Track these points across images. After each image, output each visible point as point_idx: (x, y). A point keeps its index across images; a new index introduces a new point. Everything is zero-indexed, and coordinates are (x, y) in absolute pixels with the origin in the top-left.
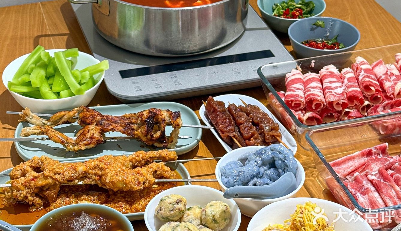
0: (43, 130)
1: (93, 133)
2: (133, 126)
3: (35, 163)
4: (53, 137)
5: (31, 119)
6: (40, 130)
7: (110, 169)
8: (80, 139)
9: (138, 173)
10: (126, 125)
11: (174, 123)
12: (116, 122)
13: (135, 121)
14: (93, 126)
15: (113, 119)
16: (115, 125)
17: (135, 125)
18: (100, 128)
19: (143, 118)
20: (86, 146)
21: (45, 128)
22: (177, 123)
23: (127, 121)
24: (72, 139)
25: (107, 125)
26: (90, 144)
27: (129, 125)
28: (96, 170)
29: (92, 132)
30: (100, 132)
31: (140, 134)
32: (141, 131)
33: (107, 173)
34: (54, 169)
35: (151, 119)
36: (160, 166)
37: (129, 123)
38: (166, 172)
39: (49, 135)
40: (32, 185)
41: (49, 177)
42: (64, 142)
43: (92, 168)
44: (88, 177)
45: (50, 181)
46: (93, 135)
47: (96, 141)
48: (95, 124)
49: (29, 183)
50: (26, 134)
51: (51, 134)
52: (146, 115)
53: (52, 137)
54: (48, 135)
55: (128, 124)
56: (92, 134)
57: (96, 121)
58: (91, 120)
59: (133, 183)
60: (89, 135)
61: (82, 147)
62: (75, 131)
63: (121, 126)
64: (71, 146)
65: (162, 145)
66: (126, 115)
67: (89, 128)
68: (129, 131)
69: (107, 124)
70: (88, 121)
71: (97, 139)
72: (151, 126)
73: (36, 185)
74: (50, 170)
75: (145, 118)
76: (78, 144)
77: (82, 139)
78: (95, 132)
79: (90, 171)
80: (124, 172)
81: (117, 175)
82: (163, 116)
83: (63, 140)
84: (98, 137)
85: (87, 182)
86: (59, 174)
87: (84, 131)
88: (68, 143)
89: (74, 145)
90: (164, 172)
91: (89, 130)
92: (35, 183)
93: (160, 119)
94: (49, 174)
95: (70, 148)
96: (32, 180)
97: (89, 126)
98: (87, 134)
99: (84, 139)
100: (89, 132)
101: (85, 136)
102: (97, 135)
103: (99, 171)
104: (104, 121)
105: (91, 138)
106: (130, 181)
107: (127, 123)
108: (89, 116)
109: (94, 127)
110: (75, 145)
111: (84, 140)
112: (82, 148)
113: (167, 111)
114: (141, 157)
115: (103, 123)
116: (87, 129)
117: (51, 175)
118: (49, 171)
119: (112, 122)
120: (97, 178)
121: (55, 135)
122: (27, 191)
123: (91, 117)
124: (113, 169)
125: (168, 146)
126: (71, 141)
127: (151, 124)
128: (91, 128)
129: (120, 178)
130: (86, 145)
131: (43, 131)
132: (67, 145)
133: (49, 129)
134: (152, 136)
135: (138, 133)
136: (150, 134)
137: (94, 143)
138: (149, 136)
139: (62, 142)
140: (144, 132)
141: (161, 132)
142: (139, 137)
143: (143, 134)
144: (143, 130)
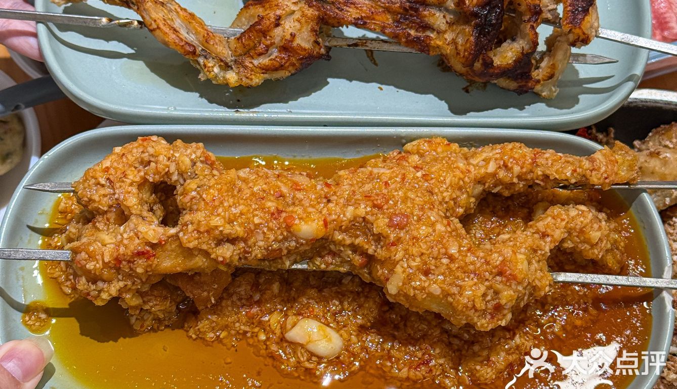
1: (292, 34)
2: (426, 13)
3: (157, 172)
4: (159, 27)
7: (406, 250)
9: (500, 274)
10: (405, 9)
11: (570, 32)
14: (295, 3)
17: (436, 11)
18: (317, 13)
22: (584, 33)
26: (281, 67)
27: (416, 10)
28: (357, 237)
29: (289, 26)
30: (315, 31)
33: (395, 263)
34: (216, 227)
36: (578, 227)
38: (593, 246)
39: (148, 17)
40: (140, 270)
41: (196, 253)
42: (195, 52)
43: (343, 227)
44: (328, 248)
45: (199, 262)
47: (301, 59)
49: (129, 262)
53: (155, 30)
55: (411, 8)
56: (288, 37)
59: (476, 310)
60: (277, 36)
61: (252, 78)
63: (387, 10)
64: (216, 70)
67: (278, 6)
68: (412, 33)
71: (303, 54)
72: (489, 31)
73: (152, 270)
74: (202, 230)
77: (255, 47)
78: (299, 30)
79: (339, 237)
80: (454, 266)
81: (426, 273)
84: (307, 45)
85: (323, 266)
86: (233, 240)
87: (262, 17)
88: (206, 56)
89: (226, 66)
90: (588, 247)
91: (279, 18)
92: (151, 266)
94: (196, 242)
95: (211, 75)
96: (140, 254)
98: (271, 34)
99: (261, 50)
100: (277, 25)
101: (265, 38)
102: (304, 39)
103: (368, 242)
105: (285, 48)
106: (470, 304)
109: (295, 8)
110: (231, 68)
111: (260, 54)
112: (250, 82)
114: (516, 174)
116: (272, 16)
117: (204, 247)
118: (199, 232)
120: (358, 260)
121: (165, 23)
122: (121, 284)
124: (415, 250)
125: (536, 89)
126: (217, 52)
128: (287, 10)
129: (436, 289)
130: (265, 69)
132: (205, 66)
134: (488, 64)
135: (444, 46)
136: (483, 59)
137: (293, 65)
138: (478, 65)
139: (189, 53)
140: (465, 50)
141: (522, 53)
142: (444, 58)
143: (458, 54)
144: (460, 41)
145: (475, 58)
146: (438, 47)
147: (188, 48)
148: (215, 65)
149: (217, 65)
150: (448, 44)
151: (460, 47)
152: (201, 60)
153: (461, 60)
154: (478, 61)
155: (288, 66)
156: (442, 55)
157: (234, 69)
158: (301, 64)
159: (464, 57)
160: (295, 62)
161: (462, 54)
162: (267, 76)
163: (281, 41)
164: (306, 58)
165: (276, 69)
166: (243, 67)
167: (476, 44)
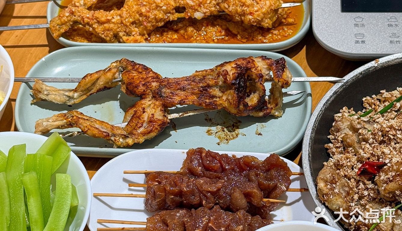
0: (70, 119)
1: (152, 114)
2: (211, 90)
4: (89, 129)
5: (47, 95)
6: (65, 121)
8: (133, 125)
10: (201, 91)
11: (279, 81)
12: (183, 88)
13: (214, 82)
14: (149, 101)
15: (179, 84)
16: (182, 94)
17: (215, 88)
18: (161, 103)
19: (228, 79)
20: (145, 137)
21: (73, 117)
22: (285, 80)
23: (201, 85)
24: (119, 128)
25: (170, 96)
26: (151, 131)
27: (206, 90)
29: (149, 111)
30: (163, 110)
31: (226, 104)
32: (227, 99)
35: (241, 79)
37: (205, 87)
39: (82, 127)
42: (109, 135)
46: (153, 117)
47: (160, 125)
48: (151, 95)
50: (44, 130)
51: (85, 125)
52: (231, 74)
53: (87, 131)
54: (80, 128)
55: (204, 90)
56: (151, 116)
57: (151, 91)
58: (144, 91)
60: (145, 117)
61: (139, 139)
62: (119, 96)
63: (193, 94)
64: (121, 140)
65: (261, 114)
66: (197, 74)
67: (142, 104)
68: (207, 101)
69: (171, 94)
70: (139, 92)
71: (160, 123)
72: (242, 90)
75: (232, 78)
76: (131, 133)
77: (136, 125)
78: (155, 112)
82: (259, 68)
83: (106, 132)
84: (161, 118)
87: (136, 111)
88: (114, 135)
89: (125, 137)
91: (144, 109)
93: (254, 76)
95: (119, 143)
97: (143, 102)
98: (142, 117)
99: (139, 125)
100: (144, 112)
101: (140, 119)
102: (158, 115)
104: (164, 90)
105: (151, 121)
107: (202, 87)
108: (138, 82)
109: (150, 103)
110: (128, 137)
111: (140, 127)
112: (139, 141)
113: (264, 58)
115: (165, 93)
116: (140, 108)
119: (178, 90)
121: (91, 126)
123: (143, 85)
125: (272, 113)
126: (119, 132)
127: (242, 87)
128: (147, 104)
130: (144, 134)
131: (69, 121)
132: (115, 140)
133: (79, 116)
134: (246, 105)
135: (223, 103)
136: (243, 103)
137: (157, 129)
138: (241, 107)
139: (106, 136)
140: (233, 101)
141: (260, 97)
142: (225, 109)
143: (231, 104)
144: (230, 98)
145: (239, 103)
146: (221, 104)
147: (105, 134)
148: (120, 138)
149: (121, 138)
150: (225, 101)
151: (231, 101)
152: (113, 138)
153: (233, 106)
154: (241, 105)
155: (154, 130)
156: (224, 108)
157: (129, 136)
158: (160, 128)
159: (234, 104)
160: (157, 127)
161: (233, 104)
162: (146, 137)
163: (148, 119)
164: (161, 124)
165: (149, 133)
166: (133, 135)
167: (238, 97)
